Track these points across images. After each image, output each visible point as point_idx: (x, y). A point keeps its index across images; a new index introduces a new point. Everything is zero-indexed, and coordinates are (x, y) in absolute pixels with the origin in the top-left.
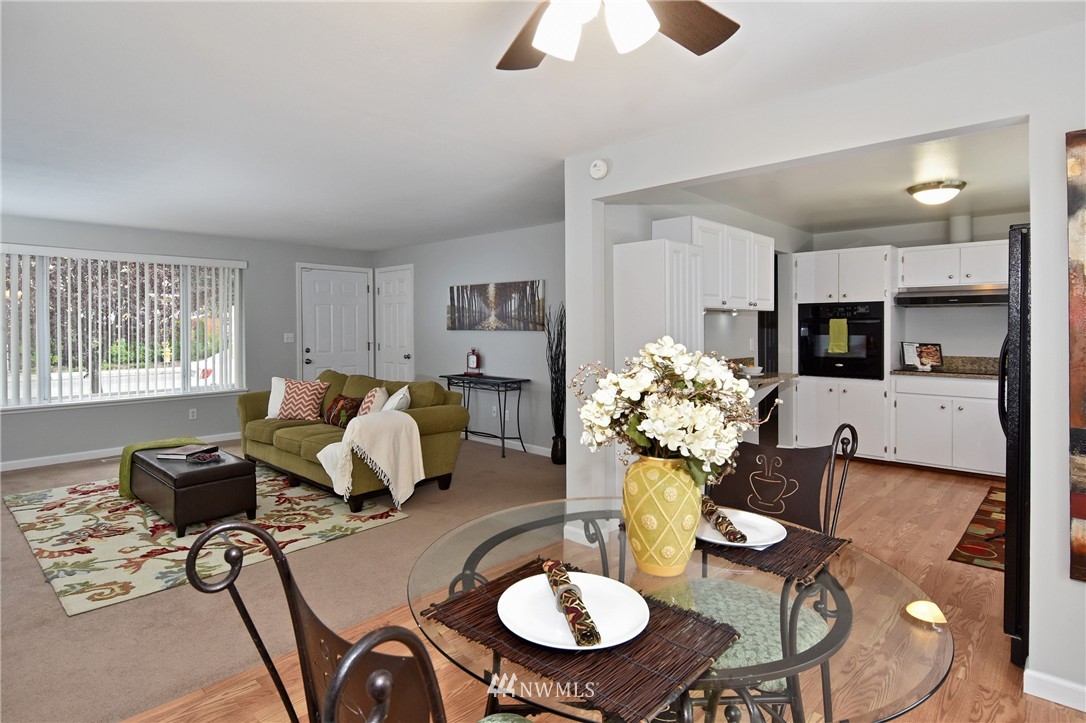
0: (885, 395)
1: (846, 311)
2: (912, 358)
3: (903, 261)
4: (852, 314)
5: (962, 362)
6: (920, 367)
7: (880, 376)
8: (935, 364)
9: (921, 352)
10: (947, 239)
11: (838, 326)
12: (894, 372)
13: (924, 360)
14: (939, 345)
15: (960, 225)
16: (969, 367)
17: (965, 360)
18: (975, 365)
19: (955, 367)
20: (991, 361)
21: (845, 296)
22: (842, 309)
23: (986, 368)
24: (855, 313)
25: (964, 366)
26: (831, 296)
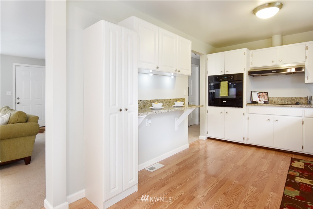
0: (244, 115)
1: (227, 78)
2: (255, 98)
3: (252, 56)
4: (230, 79)
5: (277, 99)
6: (259, 102)
7: (241, 106)
8: (265, 101)
9: (260, 95)
10: (271, 45)
11: (224, 85)
12: (248, 104)
13: (261, 99)
14: (267, 93)
15: (277, 39)
16: (280, 102)
17: (278, 99)
18: (283, 101)
19: (274, 102)
20: (290, 99)
21: (227, 71)
22: (226, 77)
23: (287, 102)
24: (231, 79)
25: (278, 101)
26: (221, 72)
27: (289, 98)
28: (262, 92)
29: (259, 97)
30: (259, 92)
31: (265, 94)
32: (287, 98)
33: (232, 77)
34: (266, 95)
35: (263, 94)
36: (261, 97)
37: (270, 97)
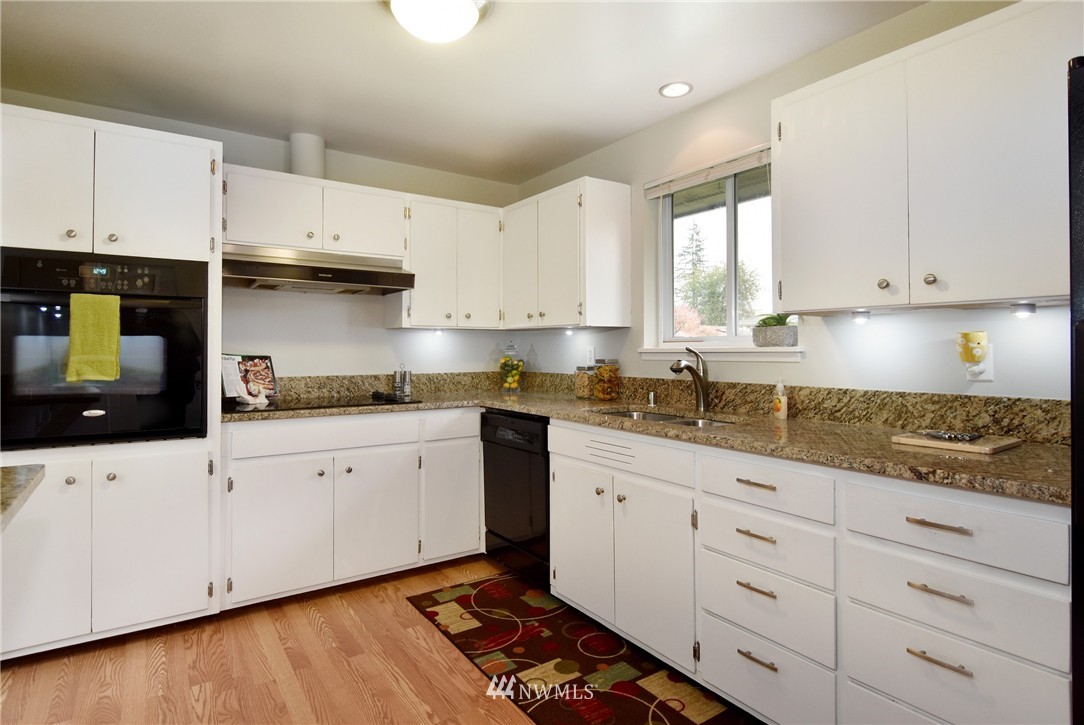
0: (211, 470)
1: (114, 275)
2: (234, 385)
4: (132, 285)
5: (306, 385)
6: (250, 403)
9: (247, 371)
13: (253, 387)
14: (269, 358)
17: (309, 383)
18: (324, 390)
19: (295, 396)
20: (346, 382)
21: (112, 238)
22: (104, 271)
23: (339, 392)
24: (139, 283)
25: (309, 392)
26: (70, 234)
27: (344, 378)
28: (252, 358)
29: (246, 380)
30: (244, 358)
31: (264, 366)
32: (337, 377)
33: (142, 276)
34: (267, 367)
35: (255, 365)
36: (251, 376)
37: (282, 378)
